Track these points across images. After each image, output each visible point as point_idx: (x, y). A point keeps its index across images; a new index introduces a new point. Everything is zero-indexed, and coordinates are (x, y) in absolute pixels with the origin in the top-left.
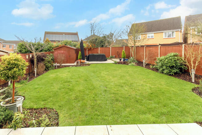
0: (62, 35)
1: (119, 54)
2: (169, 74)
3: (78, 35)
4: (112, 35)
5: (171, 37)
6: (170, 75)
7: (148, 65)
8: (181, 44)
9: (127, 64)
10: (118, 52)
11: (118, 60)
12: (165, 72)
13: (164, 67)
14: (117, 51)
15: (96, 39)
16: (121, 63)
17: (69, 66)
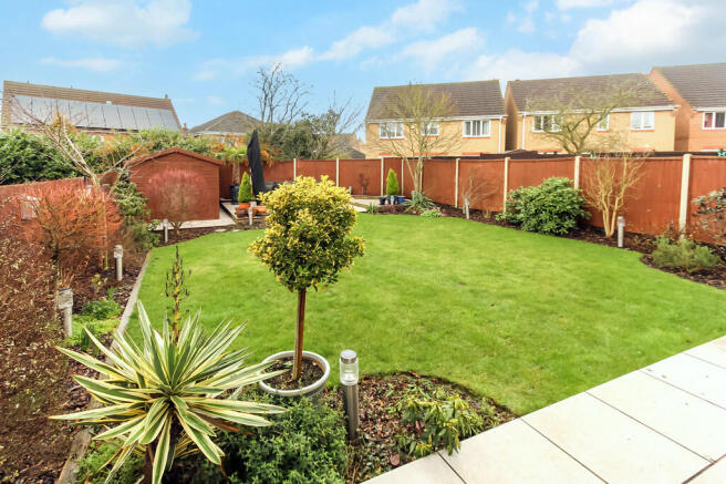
0: (99, 105)
1: (365, 182)
2: (556, 233)
3: (171, 108)
4: (333, 118)
5: (481, 135)
6: (558, 235)
7: (476, 213)
8: (503, 156)
9: (407, 213)
10: (361, 176)
11: (376, 203)
12: (546, 228)
13: (544, 216)
14: (360, 171)
15: (281, 130)
16: (389, 211)
17: (210, 230)
